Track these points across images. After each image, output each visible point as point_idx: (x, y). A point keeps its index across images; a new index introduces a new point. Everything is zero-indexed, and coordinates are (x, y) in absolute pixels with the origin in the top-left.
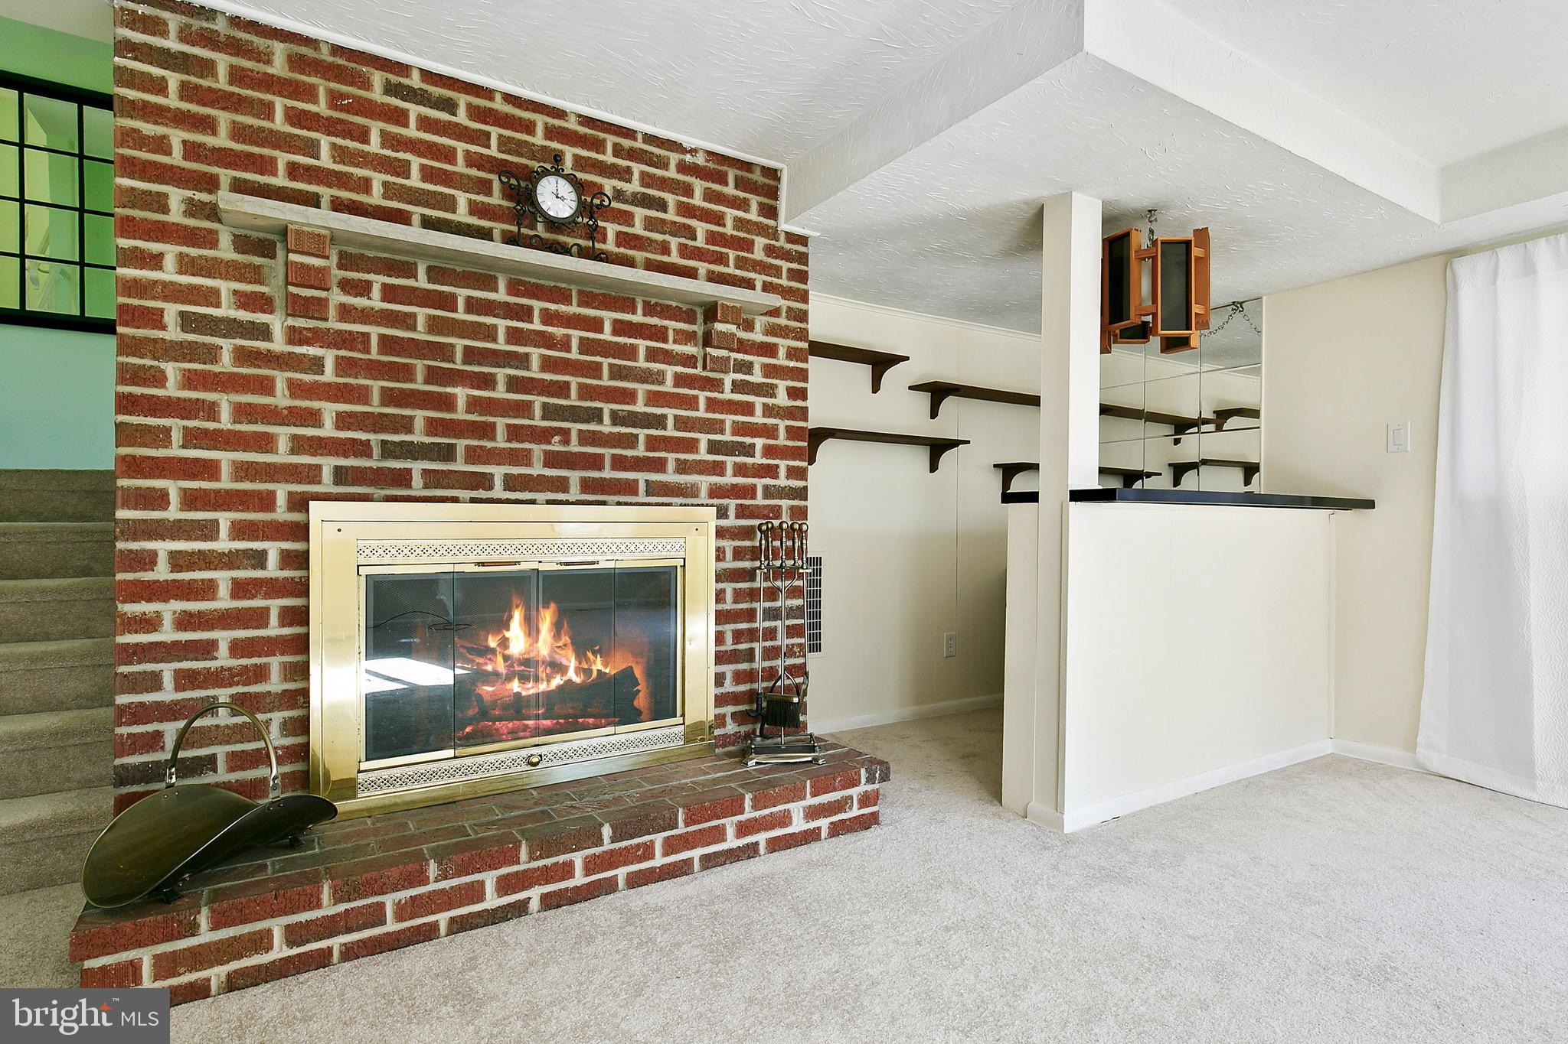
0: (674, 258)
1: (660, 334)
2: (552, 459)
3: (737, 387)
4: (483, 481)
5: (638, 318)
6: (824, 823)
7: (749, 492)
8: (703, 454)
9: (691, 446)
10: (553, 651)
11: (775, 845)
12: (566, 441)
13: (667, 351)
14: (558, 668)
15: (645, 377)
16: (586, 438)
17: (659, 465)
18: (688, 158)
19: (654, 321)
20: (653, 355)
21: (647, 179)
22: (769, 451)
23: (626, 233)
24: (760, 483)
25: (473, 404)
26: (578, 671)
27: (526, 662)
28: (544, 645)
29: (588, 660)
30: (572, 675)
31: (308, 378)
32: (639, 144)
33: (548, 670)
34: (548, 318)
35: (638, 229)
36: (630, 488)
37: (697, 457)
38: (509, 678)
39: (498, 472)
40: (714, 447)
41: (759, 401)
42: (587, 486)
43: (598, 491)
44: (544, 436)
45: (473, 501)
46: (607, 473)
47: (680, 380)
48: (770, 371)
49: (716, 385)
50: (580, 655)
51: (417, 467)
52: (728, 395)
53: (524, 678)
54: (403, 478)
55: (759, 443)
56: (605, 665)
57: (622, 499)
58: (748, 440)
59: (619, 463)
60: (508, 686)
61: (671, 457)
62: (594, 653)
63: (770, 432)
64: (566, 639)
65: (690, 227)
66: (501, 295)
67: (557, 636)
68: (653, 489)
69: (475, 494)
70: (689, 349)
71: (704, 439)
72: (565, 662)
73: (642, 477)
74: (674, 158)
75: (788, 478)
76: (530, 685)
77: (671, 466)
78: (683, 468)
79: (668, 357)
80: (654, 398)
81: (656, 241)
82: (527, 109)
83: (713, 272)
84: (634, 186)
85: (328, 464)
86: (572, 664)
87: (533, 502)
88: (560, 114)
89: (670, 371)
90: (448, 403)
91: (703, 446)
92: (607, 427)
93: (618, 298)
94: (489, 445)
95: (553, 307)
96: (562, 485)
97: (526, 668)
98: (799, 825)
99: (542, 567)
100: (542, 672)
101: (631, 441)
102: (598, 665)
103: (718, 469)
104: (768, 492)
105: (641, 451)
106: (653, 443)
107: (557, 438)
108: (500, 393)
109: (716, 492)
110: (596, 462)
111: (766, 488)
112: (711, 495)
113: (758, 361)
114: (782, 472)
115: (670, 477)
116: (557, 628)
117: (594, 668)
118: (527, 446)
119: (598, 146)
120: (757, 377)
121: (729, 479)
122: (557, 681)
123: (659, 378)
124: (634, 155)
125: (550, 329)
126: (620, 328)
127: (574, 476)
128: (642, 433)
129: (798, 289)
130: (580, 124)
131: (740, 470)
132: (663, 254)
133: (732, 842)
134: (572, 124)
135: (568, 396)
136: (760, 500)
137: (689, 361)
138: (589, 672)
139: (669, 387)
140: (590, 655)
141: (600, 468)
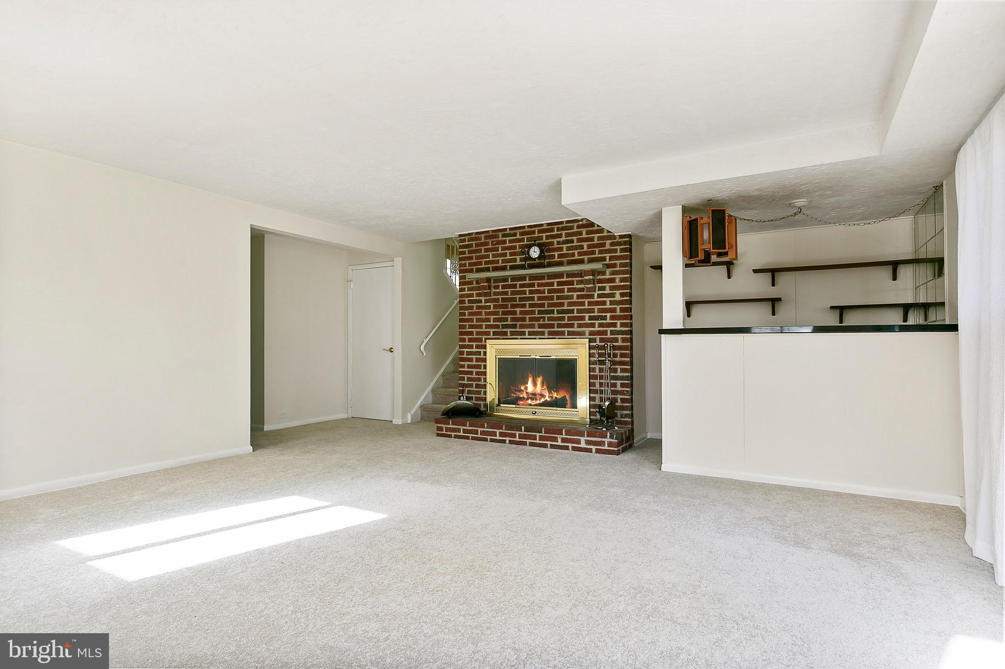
0: (577, 257)
1: (572, 283)
2: (540, 326)
3: (599, 296)
4: (523, 333)
5: (565, 279)
6: (594, 448)
7: (605, 333)
8: (587, 321)
9: (583, 318)
10: (541, 390)
11: (574, 449)
12: (544, 321)
13: (574, 288)
14: (542, 396)
15: (567, 297)
16: (550, 319)
17: (572, 326)
18: (580, 223)
19: (570, 279)
20: (569, 290)
21: (567, 235)
22: (612, 318)
23: (561, 254)
24: (609, 329)
25: (521, 312)
26: (549, 397)
27: (534, 394)
28: (539, 389)
29: (552, 394)
30: (547, 398)
31: (488, 310)
32: (565, 225)
33: (540, 397)
34: (539, 285)
35: (565, 251)
36: (563, 333)
37: (585, 322)
38: (528, 399)
39: (527, 330)
40: (591, 318)
41: (608, 300)
42: (550, 333)
43: (553, 335)
44: (538, 319)
45: (521, 339)
46: (556, 329)
47: (579, 297)
48: (612, 288)
49: (592, 296)
50: (550, 392)
51: (509, 330)
52: (596, 299)
53: (532, 399)
54: (506, 333)
55: (608, 315)
56: (557, 395)
57: (560, 337)
58: (604, 314)
59: (559, 326)
60: (527, 402)
61: (576, 322)
62: (554, 391)
63: (614, 310)
64: (545, 387)
65: (582, 245)
66: (527, 282)
67: (542, 386)
68: (570, 333)
69: (521, 337)
70: (582, 286)
71: (587, 315)
72: (545, 394)
73: (566, 330)
74: (575, 225)
75: (621, 327)
76: (534, 401)
77: (576, 326)
78: (580, 326)
79: (575, 290)
80: (570, 304)
81: (570, 254)
82: (533, 228)
83: (590, 258)
84: (564, 238)
85: (492, 330)
86: (547, 395)
87: (535, 339)
88: (541, 225)
89: (575, 294)
90: (515, 313)
91: (587, 318)
92: (556, 315)
93: (559, 275)
94: (525, 323)
95: (540, 281)
96: (543, 333)
97: (533, 396)
98: (583, 445)
99: (536, 357)
100: (538, 397)
101: (563, 319)
102: (555, 395)
103: (593, 325)
104: (612, 333)
105: (566, 322)
106: (570, 319)
107: (542, 320)
108: (527, 309)
109: (591, 333)
110: (552, 326)
111: (611, 331)
112: (590, 335)
113: (607, 285)
114: (619, 325)
115: (576, 329)
116: (543, 383)
117: (554, 396)
118: (534, 323)
119: (552, 230)
120: (607, 291)
121: (597, 329)
122: (542, 400)
123: (572, 297)
124: (563, 229)
125: (539, 288)
126: (559, 284)
127: (546, 330)
128: (566, 316)
129: (624, 255)
130: (547, 226)
131: (601, 325)
132: (572, 257)
133: (559, 443)
134: (545, 227)
135: (544, 307)
136: (609, 336)
137: (582, 290)
138: (552, 397)
139: (575, 299)
140: (552, 392)
141: (554, 328)
